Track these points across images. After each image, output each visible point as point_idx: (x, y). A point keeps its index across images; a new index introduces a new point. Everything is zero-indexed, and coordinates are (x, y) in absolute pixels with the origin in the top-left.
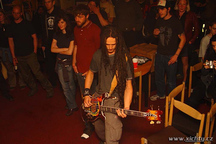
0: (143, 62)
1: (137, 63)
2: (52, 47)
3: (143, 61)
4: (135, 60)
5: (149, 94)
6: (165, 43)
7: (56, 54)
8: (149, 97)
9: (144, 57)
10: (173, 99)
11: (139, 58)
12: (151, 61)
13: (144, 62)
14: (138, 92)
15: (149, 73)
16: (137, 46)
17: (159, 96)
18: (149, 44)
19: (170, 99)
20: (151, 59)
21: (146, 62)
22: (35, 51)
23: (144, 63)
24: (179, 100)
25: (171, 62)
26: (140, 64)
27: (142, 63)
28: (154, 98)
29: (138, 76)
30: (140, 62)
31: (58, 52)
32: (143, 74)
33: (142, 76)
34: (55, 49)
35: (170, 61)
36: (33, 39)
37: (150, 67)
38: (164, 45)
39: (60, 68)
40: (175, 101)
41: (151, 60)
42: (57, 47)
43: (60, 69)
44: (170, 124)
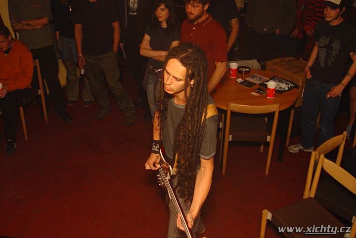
0: (285, 88)
1: (275, 89)
2: (142, 47)
3: (284, 86)
4: (272, 85)
5: (288, 142)
6: (326, 64)
7: (147, 59)
8: (287, 146)
9: (287, 81)
10: (322, 156)
11: (280, 81)
12: (298, 89)
13: (287, 89)
14: (268, 137)
15: (292, 107)
16: (278, 60)
17: (302, 146)
18: (299, 59)
19: (317, 156)
20: (299, 86)
21: (290, 89)
22: (115, 49)
23: (285, 91)
24: (334, 161)
25: (331, 95)
26: (278, 92)
27: (283, 90)
28: (295, 149)
29: (273, 110)
30: (281, 88)
31: (151, 57)
32: (282, 109)
33: (280, 112)
35: (330, 93)
36: (113, 29)
37: (295, 98)
38: (324, 67)
39: (151, 81)
40: (326, 160)
41: (297, 87)
42: (149, 47)
43: (151, 83)
44: (312, 196)
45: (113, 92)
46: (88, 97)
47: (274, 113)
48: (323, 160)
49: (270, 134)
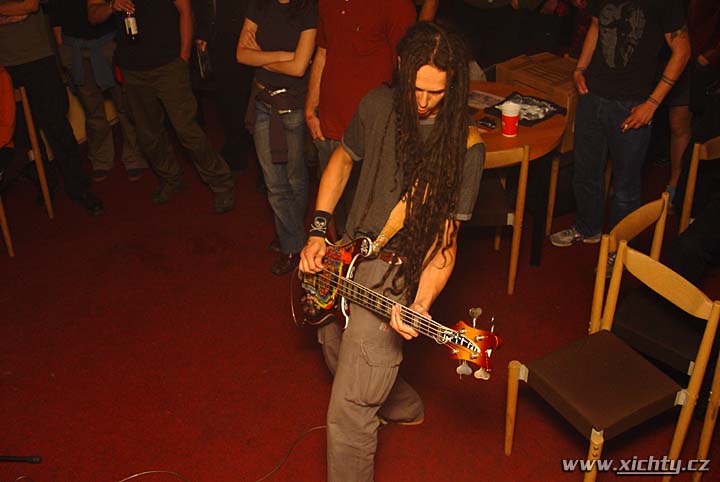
0: (537, 115)
1: (518, 117)
2: (241, 45)
3: (536, 111)
4: (510, 109)
5: (549, 226)
6: (618, 59)
7: (252, 71)
8: (548, 234)
9: (540, 101)
10: (623, 244)
11: (526, 102)
12: (565, 115)
13: (541, 116)
14: (510, 216)
15: (554, 153)
16: (520, 60)
17: (579, 232)
18: (563, 56)
19: (613, 246)
20: (565, 109)
21: (548, 116)
22: (185, 54)
23: (539, 121)
24: (646, 250)
25: (632, 123)
26: (524, 123)
27: (533, 118)
28: (564, 239)
29: (516, 160)
30: (529, 115)
31: (258, 65)
32: (536, 156)
33: (531, 163)
34: (249, 52)
35: (629, 119)
37: (561, 133)
38: (613, 66)
39: (263, 116)
40: (631, 252)
41: (563, 111)
42: (255, 46)
43: (262, 121)
44: (607, 326)
45: (184, 145)
46: (133, 162)
47: (518, 165)
48: (625, 253)
49: (513, 210)
